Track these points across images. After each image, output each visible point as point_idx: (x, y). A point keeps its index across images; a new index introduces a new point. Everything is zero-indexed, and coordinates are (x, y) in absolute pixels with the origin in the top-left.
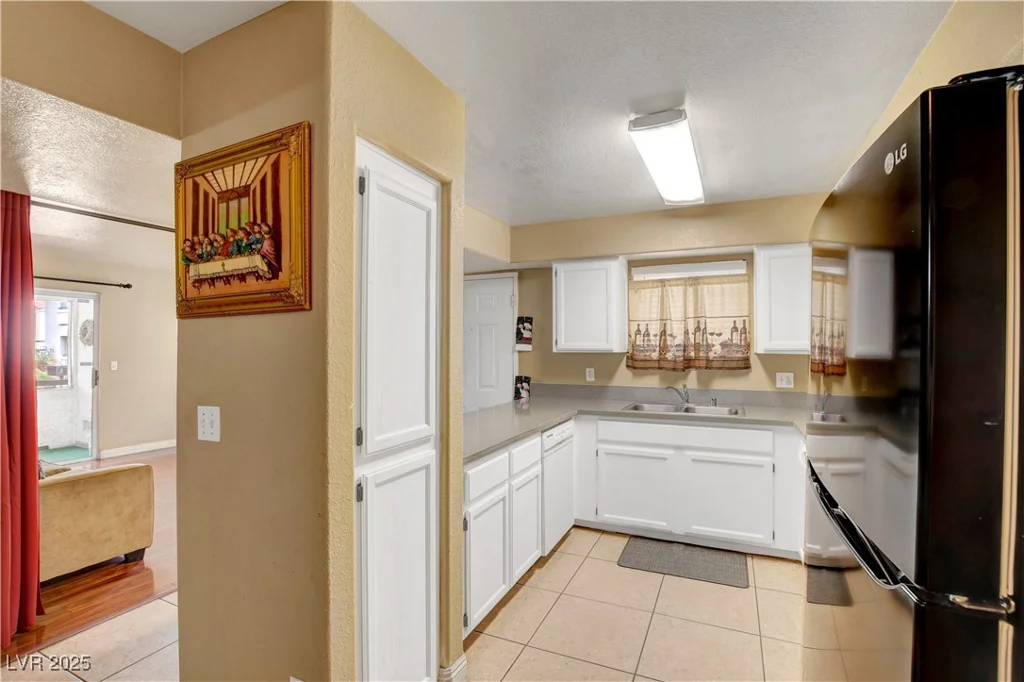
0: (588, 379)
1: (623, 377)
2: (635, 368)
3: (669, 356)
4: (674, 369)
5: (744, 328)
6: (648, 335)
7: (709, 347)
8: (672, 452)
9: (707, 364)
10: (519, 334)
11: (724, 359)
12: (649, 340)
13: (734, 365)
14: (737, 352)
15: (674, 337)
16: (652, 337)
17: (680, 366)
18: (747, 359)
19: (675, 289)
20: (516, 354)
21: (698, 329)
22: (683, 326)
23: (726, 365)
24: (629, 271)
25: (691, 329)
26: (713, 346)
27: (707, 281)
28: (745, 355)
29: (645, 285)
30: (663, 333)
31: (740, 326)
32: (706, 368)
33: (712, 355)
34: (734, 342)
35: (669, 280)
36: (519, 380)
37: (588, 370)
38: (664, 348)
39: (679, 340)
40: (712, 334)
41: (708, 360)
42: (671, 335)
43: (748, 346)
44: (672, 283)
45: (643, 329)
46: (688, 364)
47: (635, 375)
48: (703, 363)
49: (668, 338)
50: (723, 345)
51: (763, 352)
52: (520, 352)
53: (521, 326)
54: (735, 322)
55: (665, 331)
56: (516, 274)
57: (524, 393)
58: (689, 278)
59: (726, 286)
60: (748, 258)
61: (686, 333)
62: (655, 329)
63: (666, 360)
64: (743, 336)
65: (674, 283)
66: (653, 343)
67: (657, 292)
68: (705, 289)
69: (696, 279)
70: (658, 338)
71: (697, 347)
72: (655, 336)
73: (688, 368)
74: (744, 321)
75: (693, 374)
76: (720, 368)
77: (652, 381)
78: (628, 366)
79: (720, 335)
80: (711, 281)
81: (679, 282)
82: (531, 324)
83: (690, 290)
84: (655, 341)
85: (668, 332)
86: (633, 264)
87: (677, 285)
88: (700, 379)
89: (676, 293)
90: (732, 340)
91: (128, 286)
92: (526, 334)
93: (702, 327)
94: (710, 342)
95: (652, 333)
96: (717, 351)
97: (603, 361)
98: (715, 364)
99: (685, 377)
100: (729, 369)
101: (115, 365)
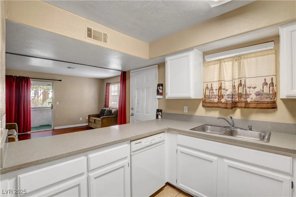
0: (185, 112)
1: (201, 111)
2: (206, 107)
3: (223, 100)
4: (226, 108)
5: (272, 83)
6: (212, 90)
7: (247, 95)
8: (215, 158)
9: (245, 105)
10: (158, 91)
11: (258, 103)
12: (213, 92)
13: (265, 106)
14: (267, 98)
15: (227, 90)
16: (214, 91)
17: (229, 106)
18: (274, 102)
19: (227, 63)
20: (157, 100)
21: (240, 84)
22: (232, 84)
23: (260, 106)
24: (204, 57)
25: (237, 84)
26: (251, 94)
27: (246, 56)
28: (272, 100)
29: (211, 63)
30: (220, 88)
31: (269, 81)
32: (245, 107)
33: (249, 100)
34: (265, 92)
35: (223, 59)
36: (158, 111)
37: (185, 107)
38: (221, 96)
39: (229, 92)
40: (250, 88)
41: (246, 103)
42: (224, 89)
43: (275, 94)
44: (225, 60)
45: (209, 87)
46: (234, 105)
47: (207, 110)
48: (243, 105)
49: (223, 91)
50: (258, 94)
51: (285, 98)
52: (159, 99)
53: (158, 88)
54: (265, 80)
55: (221, 87)
56: (157, 66)
57: (160, 117)
58: (235, 56)
59: (259, 58)
60: (275, 39)
61: (234, 87)
62: (216, 86)
63: (221, 102)
64: (271, 88)
65: (227, 60)
66: (215, 94)
67: (217, 66)
68: (245, 61)
69: (240, 56)
70: (218, 91)
71: (240, 95)
72: (216, 90)
73: (235, 107)
74: (272, 79)
75: (238, 111)
76: (255, 108)
77: (215, 114)
78: (203, 106)
79: (255, 88)
80: (249, 56)
81: (229, 59)
82: (162, 87)
83: (236, 63)
84: (216, 93)
85: (223, 87)
86: (205, 54)
87: (228, 61)
88: (242, 114)
89: (228, 66)
90: (263, 91)
91: (61, 80)
92: (161, 91)
93: (243, 83)
94: (248, 92)
95: (214, 89)
96: (252, 98)
97: (191, 103)
98: (251, 106)
99: (234, 112)
100: (260, 108)
101: (58, 103)
